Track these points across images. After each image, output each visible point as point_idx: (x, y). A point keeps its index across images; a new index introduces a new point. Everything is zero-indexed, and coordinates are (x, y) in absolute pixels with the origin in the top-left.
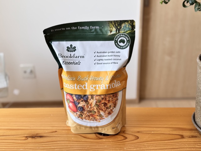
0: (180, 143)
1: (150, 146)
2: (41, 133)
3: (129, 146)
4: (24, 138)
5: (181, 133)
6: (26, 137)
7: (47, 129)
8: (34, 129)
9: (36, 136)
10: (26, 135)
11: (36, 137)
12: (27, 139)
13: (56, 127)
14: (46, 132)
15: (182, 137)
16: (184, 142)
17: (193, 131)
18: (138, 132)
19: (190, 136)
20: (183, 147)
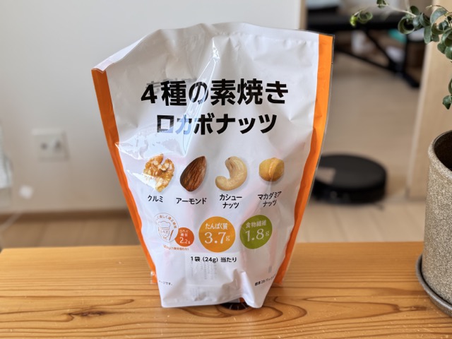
0: (392, 323)
1: (331, 331)
2: (100, 303)
3: (286, 331)
4: (65, 317)
5: (393, 300)
6: (70, 314)
7: (111, 294)
8: (84, 295)
9: (89, 313)
10: (68, 311)
11: (90, 315)
12: (72, 320)
13: (131, 291)
14: (112, 302)
15: (396, 309)
16: (400, 320)
17: (419, 296)
18: (305, 299)
19: (411, 307)
20: (398, 331)
